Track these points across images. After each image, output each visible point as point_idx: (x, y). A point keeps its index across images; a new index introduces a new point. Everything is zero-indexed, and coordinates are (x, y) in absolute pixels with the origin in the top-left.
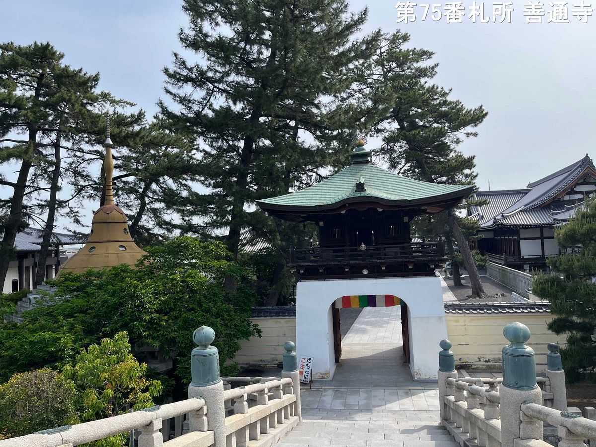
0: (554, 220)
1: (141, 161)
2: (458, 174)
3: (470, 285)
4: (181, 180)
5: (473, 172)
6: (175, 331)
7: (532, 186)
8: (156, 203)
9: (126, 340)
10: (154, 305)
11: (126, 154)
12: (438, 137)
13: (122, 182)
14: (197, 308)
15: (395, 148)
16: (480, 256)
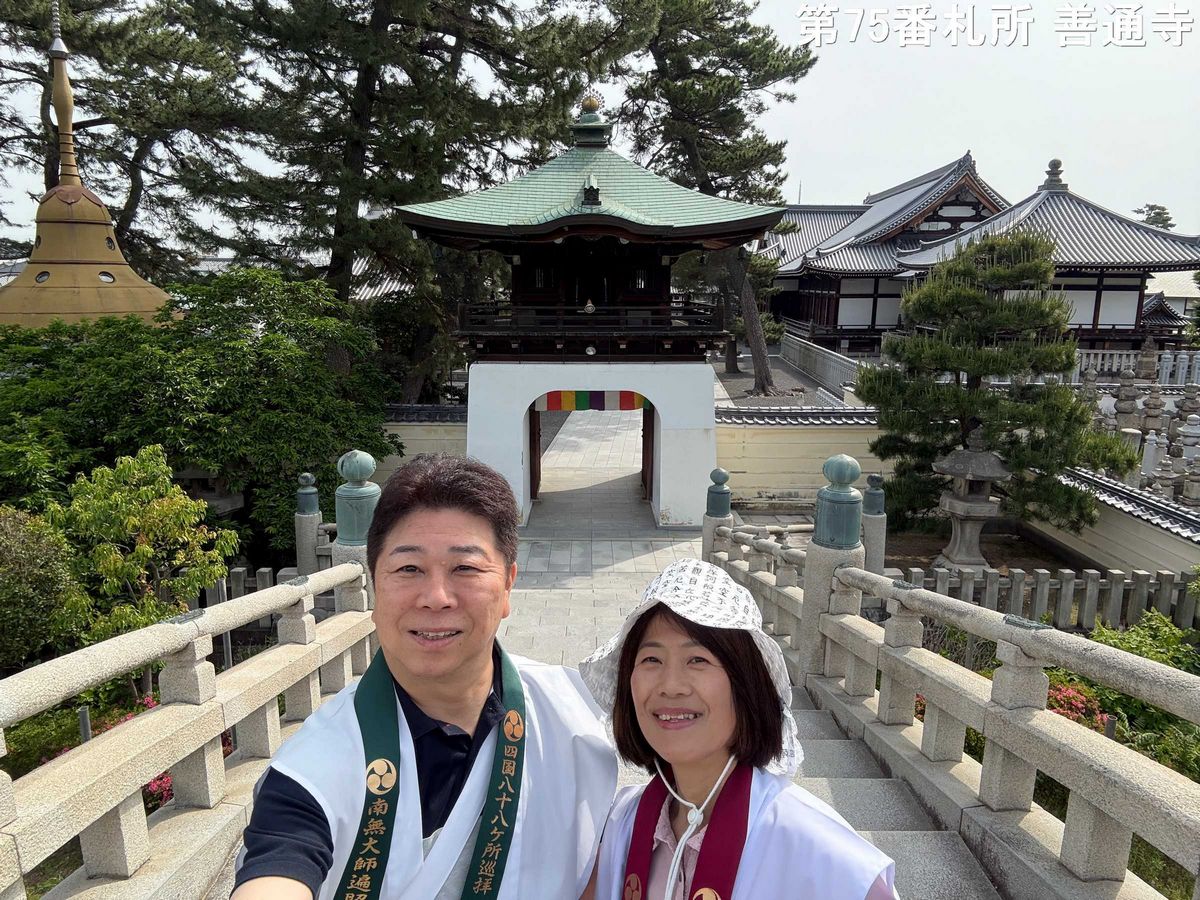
0: (899, 266)
1: (129, 93)
2: (753, 172)
3: (752, 372)
4: (216, 140)
5: (780, 171)
6: (246, 444)
7: (872, 200)
8: (169, 187)
9: (162, 460)
10: (202, 396)
11: (94, 75)
12: (727, 96)
13: (88, 134)
14: (286, 404)
15: (646, 111)
16: (773, 323)
